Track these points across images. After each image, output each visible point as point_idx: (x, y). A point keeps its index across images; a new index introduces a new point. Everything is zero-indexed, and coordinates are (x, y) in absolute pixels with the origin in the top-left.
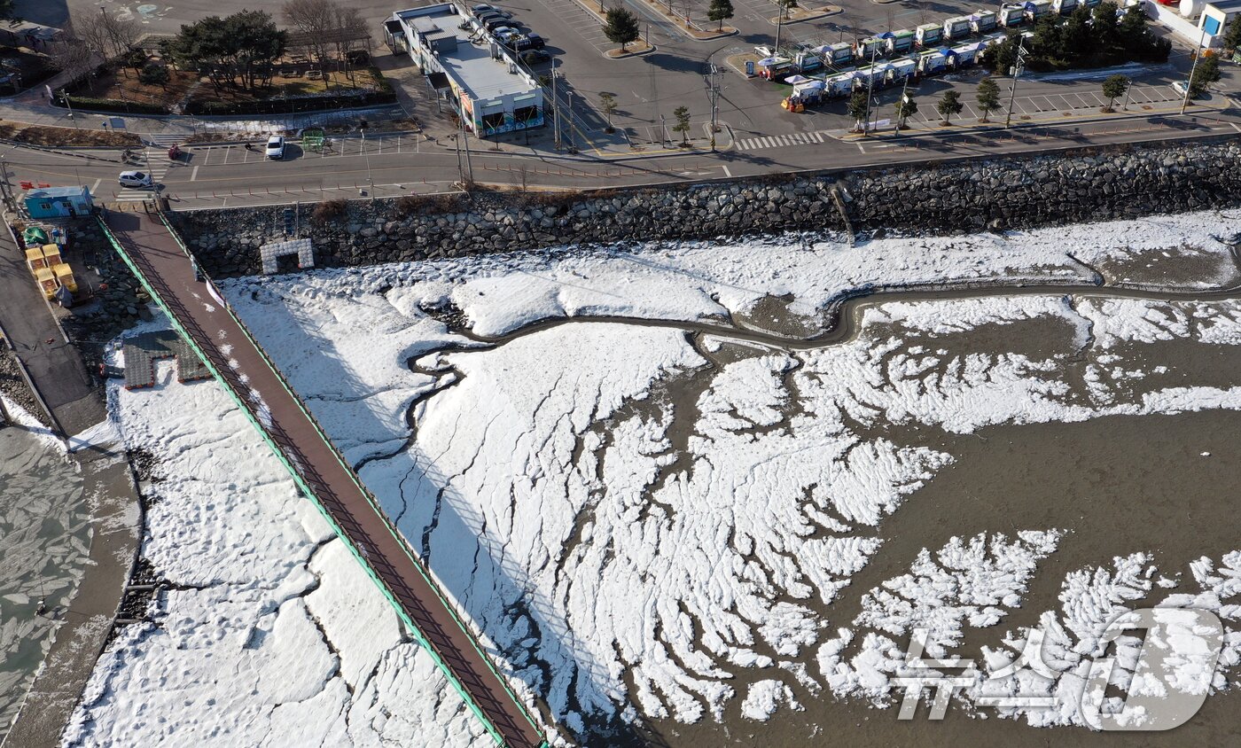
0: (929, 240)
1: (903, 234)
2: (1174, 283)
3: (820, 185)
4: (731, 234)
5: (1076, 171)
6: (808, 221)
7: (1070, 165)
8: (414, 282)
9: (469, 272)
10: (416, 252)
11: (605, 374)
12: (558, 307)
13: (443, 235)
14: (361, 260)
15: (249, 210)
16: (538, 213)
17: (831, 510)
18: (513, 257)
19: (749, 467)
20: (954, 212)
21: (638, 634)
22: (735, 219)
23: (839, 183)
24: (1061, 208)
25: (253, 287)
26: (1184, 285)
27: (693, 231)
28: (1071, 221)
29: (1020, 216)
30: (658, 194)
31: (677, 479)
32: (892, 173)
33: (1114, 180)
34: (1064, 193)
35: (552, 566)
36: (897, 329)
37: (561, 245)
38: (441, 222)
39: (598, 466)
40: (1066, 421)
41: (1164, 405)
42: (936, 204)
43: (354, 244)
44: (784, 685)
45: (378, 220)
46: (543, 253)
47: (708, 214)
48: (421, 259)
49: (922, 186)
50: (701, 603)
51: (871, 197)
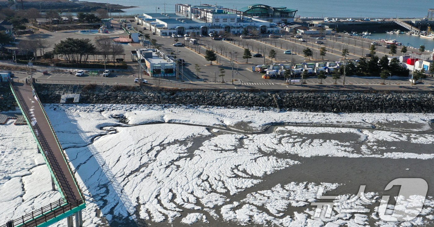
0: (308, 113)
1: (299, 111)
2: (404, 129)
3: (269, 94)
4: (233, 105)
5: (368, 97)
6: (263, 104)
7: (366, 95)
8: (113, 110)
9: (134, 108)
10: (116, 102)
11: (171, 133)
12: (162, 119)
13: (127, 97)
14: (96, 102)
15: (62, 85)
16: (163, 94)
17: (244, 171)
18: (151, 106)
19: (216, 158)
20: (319, 105)
21: (149, 196)
22: (236, 101)
23: (276, 94)
24: (362, 108)
25: (55, 107)
26: (408, 130)
27: (219, 103)
28: (365, 112)
29: (345, 109)
30: (208, 92)
31: (186, 159)
32: (297, 92)
33: (383, 101)
34: (363, 103)
35: (124, 177)
36: (289, 132)
37: (170, 104)
38: (128, 94)
39: (156, 154)
40: (350, 157)
41: (392, 156)
42: (313, 103)
43: (95, 97)
44: (203, 215)
45: (106, 91)
46: (162, 105)
47: (226, 99)
48: (118, 104)
49: (308, 97)
50: (179, 190)
51: (288, 99)
